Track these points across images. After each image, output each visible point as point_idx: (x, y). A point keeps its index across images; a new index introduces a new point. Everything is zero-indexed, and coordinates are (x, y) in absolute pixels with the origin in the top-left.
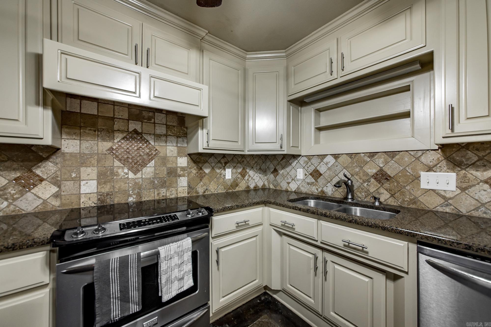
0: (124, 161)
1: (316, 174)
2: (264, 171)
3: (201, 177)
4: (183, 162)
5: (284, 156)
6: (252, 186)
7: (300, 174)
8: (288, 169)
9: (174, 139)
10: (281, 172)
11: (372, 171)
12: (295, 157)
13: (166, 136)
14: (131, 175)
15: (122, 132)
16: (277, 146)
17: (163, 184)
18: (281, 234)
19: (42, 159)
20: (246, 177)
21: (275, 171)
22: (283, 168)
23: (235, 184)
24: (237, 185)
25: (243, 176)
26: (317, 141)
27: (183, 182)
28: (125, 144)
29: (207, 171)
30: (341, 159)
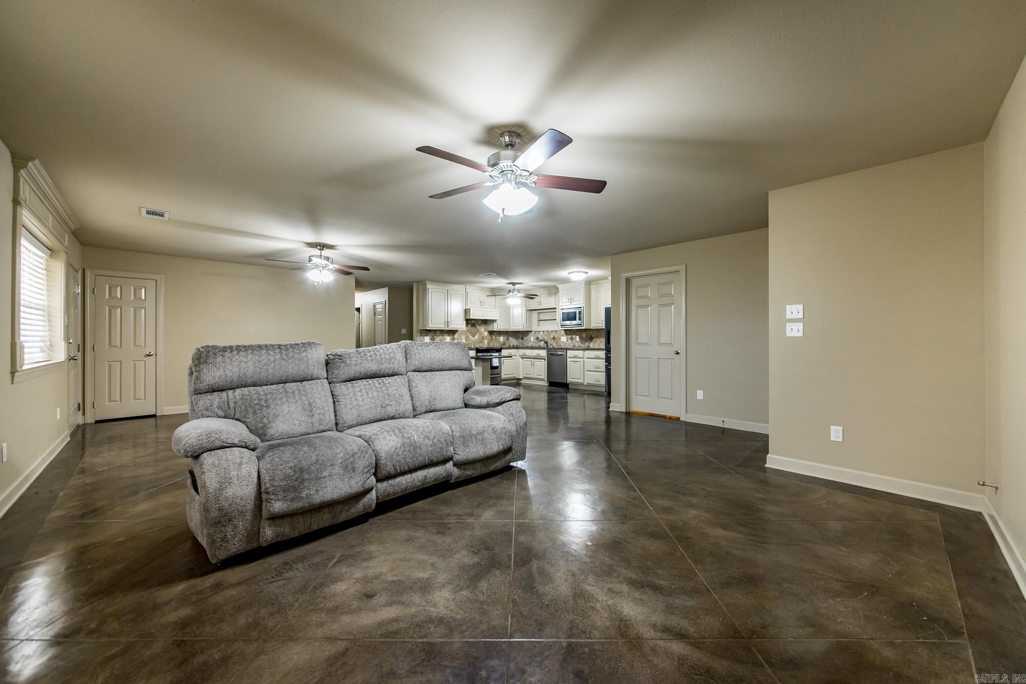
0: (471, 333)
1: (537, 338)
2: (517, 338)
3: (492, 339)
4: (486, 334)
5: (526, 331)
6: (511, 345)
7: (532, 339)
8: (528, 337)
9: (483, 325)
10: (525, 338)
11: (552, 337)
12: (531, 331)
13: (481, 324)
14: (472, 338)
15: (470, 324)
16: (522, 328)
17: (480, 342)
18: (522, 358)
19: (456, 333)
20: (509, 341)
21: (522, 338)
22: (526, 336)
23: (504, 344)
24: (505, 344)
25: (508, 340)
26: (538, 325)
27: (486, 341)
28: (471, 328)
29: (494, 337)
30: (545, 332)
